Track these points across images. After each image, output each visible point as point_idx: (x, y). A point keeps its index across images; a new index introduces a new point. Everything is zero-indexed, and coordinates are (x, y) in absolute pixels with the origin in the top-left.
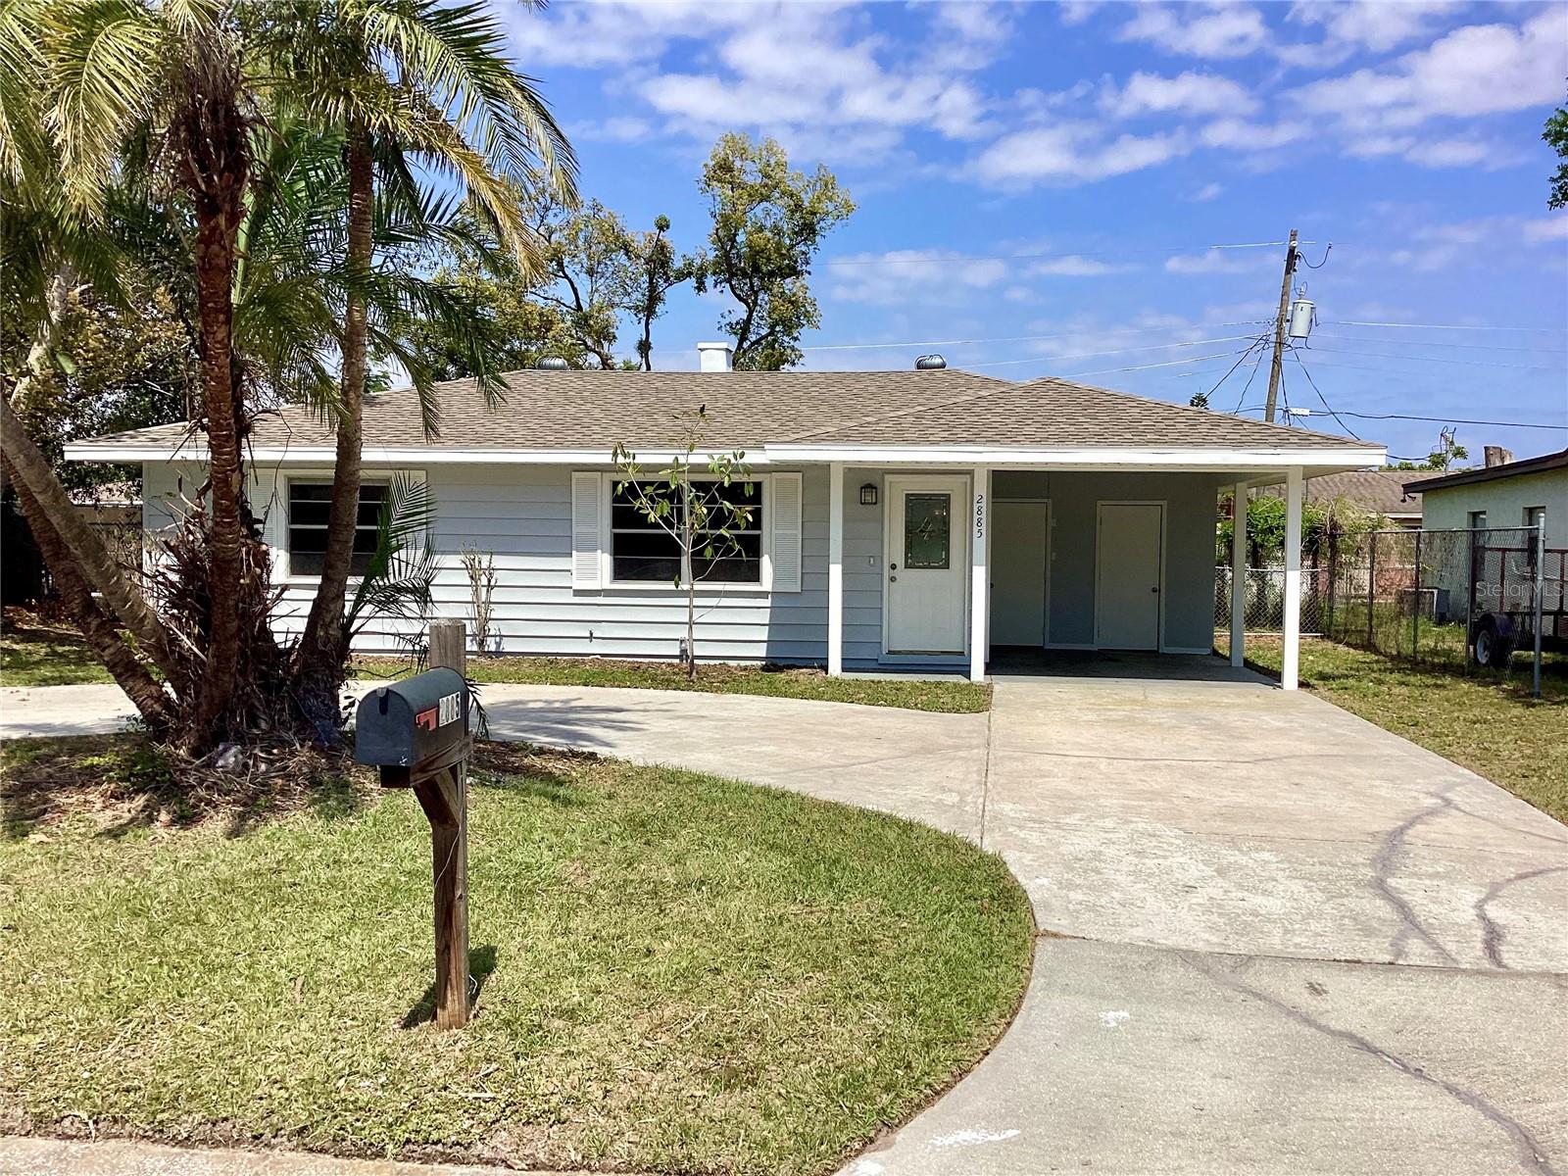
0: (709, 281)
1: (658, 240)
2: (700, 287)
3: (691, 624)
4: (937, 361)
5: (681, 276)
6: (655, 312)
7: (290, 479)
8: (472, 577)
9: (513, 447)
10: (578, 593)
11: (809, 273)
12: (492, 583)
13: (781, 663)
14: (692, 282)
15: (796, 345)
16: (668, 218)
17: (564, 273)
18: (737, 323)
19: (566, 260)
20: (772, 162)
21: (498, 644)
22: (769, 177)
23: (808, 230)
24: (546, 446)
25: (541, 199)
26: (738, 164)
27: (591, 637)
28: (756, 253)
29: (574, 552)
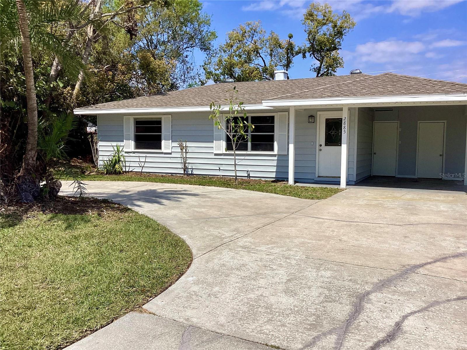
0: (308, 54)
1: (289, 41)
2: (304, 56)
3: (235, 165)
4: (358, 71)
5: (298, 53)
6: (289, 66)
7: (135, 119)
8: (181, 149)
9: (192, 106)
10: (216, 155)
11: (341, 49)
12: (187, 151)
13: (280, 179)
14: (301, 55)
15: (335, 74)
16: (292, 34)
17: (260, 55)
18: (317, 68)
19: (260, 51)
20: (327, 11)
21: (192, 171)
22: (326, 16)
23: (339, 34)
24: (202, 105)
25: (252, 32)
26: (315, 13)
27: (220, 169)
28: (321, 43)
29: (214, 141)
